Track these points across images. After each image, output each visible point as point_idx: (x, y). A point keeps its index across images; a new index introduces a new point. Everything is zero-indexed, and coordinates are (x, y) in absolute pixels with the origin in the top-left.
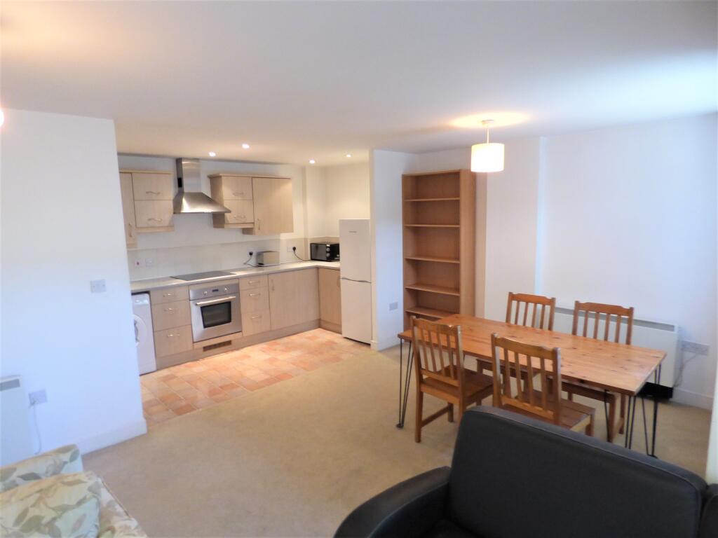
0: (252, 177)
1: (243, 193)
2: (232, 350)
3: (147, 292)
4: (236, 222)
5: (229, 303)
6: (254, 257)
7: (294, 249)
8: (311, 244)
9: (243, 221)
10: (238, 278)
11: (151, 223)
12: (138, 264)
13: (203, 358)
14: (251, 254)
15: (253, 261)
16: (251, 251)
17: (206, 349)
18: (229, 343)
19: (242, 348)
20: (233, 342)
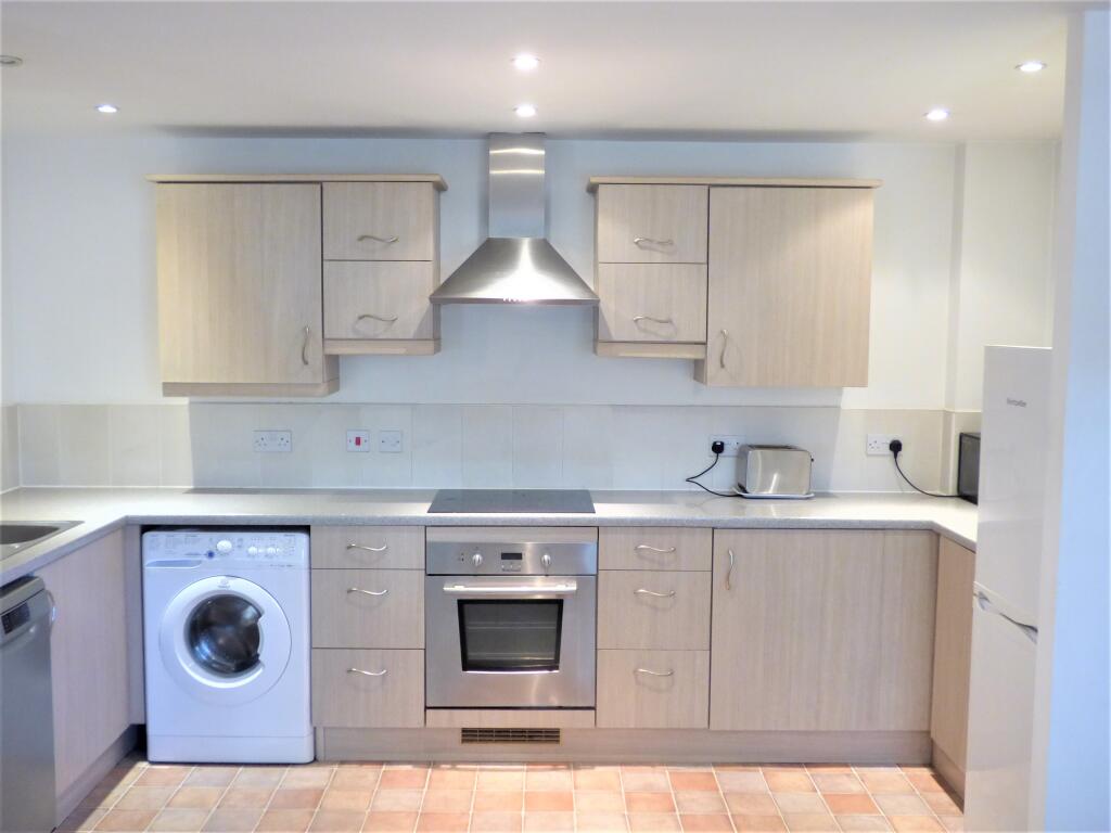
0: (711, 186)
1: (671, 243)
2: (555, 764)
3: (306, 529)
4: (640, 337)
5: (556, 604)
6: (727, 461)
7: (896, 447)
8: (962, 436)
9: (664, 333)
10: (598, 527)
11: (366, 328)
12: (358, 441)
13: (454, 763)
14: (718, 449)
15: (722, 476)
16: (719, 439)
17: (470, 735)
18: (551, 735)
19: (592, 763)
20: (563, 736)
